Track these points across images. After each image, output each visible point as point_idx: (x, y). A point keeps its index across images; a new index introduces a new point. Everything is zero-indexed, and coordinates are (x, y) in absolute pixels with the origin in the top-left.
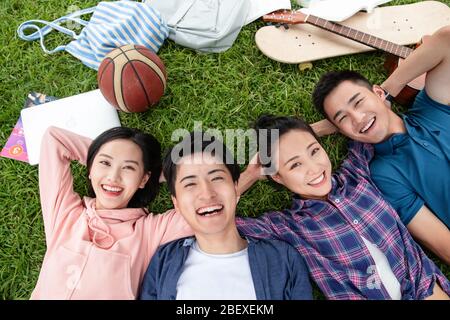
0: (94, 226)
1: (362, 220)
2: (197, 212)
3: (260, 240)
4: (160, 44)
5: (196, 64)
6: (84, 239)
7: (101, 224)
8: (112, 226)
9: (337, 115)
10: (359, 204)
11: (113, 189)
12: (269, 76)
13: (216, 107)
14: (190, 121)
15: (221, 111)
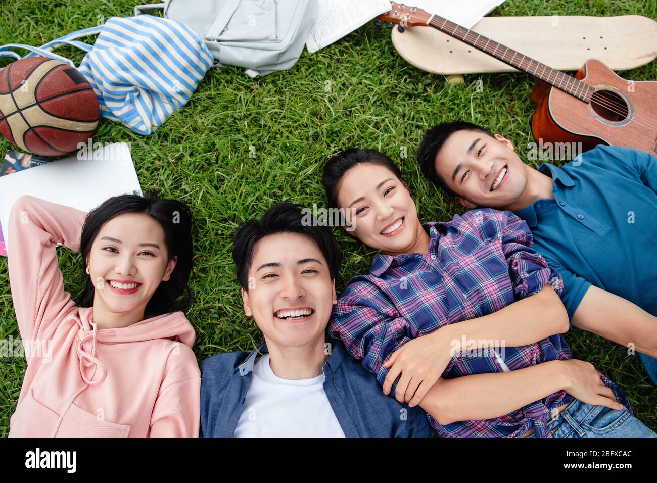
11: (125, 287)
12: (356, 121)
13: (281, 168)
14: (244, 189)
15: (289, 175)
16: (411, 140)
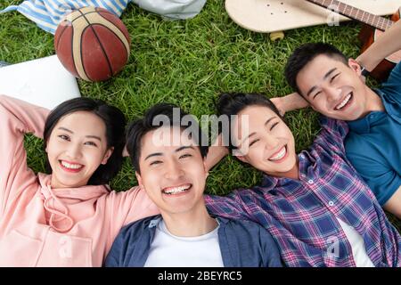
0: (50, 208)
1: (338, 202)
2: (163, 191)
3: (230, 219)
4: (123, 8)
5: (162, 31)
6: (40, 222)
7: (58, 204)
8: (71, 207)
9: (311, 91)
10: (335, 184)
11: (72, 167)
12: (239, 45)
13: (183, 77)
14: (155, 91)
15: (188, 82)
16: (279, 60)
